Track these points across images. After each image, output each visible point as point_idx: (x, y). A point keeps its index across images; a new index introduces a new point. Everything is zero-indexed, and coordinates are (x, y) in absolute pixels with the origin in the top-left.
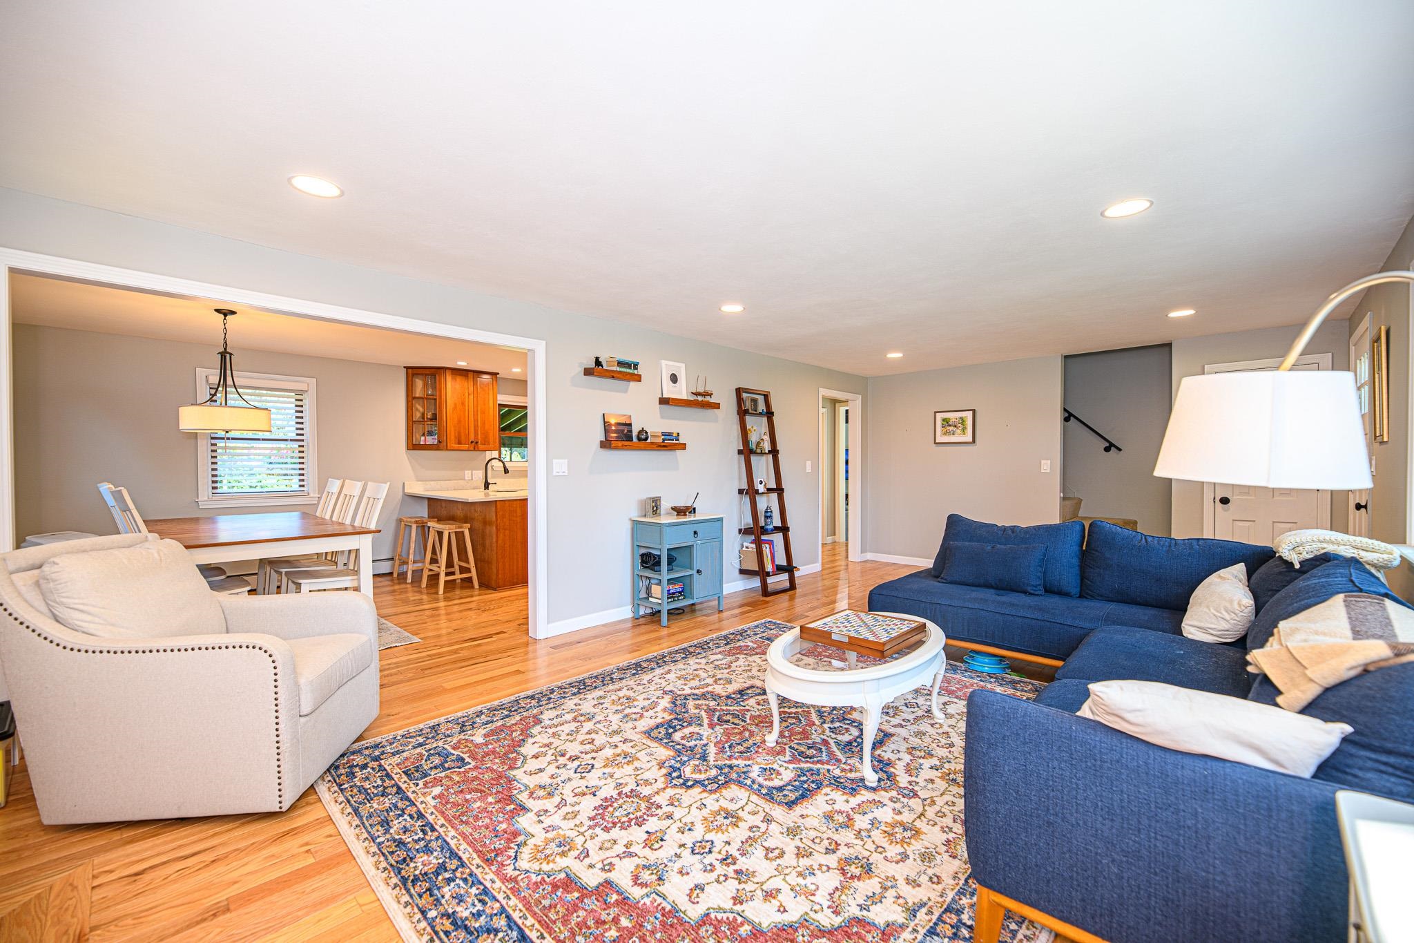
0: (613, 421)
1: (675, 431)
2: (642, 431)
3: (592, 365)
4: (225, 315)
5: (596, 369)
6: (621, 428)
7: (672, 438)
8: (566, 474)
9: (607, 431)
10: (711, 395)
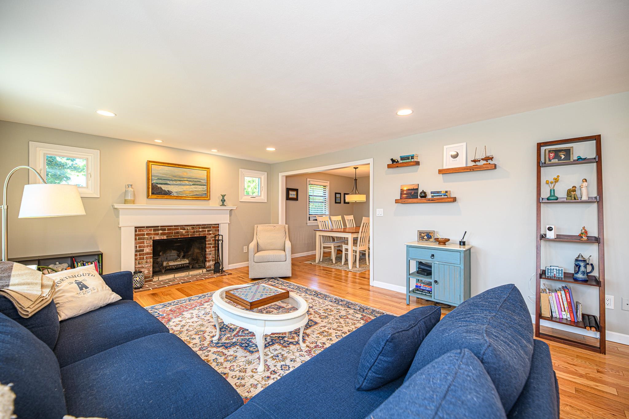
0: (405, 189)
1: (443, 190)
2: (423, 192)
3: (391, 162)
4: (356, 169)
5: (394, 163)
6: (410, 191)
7: (441, 194)
8: (382, 215)
9: (401, 194)
10: (492, 159)
